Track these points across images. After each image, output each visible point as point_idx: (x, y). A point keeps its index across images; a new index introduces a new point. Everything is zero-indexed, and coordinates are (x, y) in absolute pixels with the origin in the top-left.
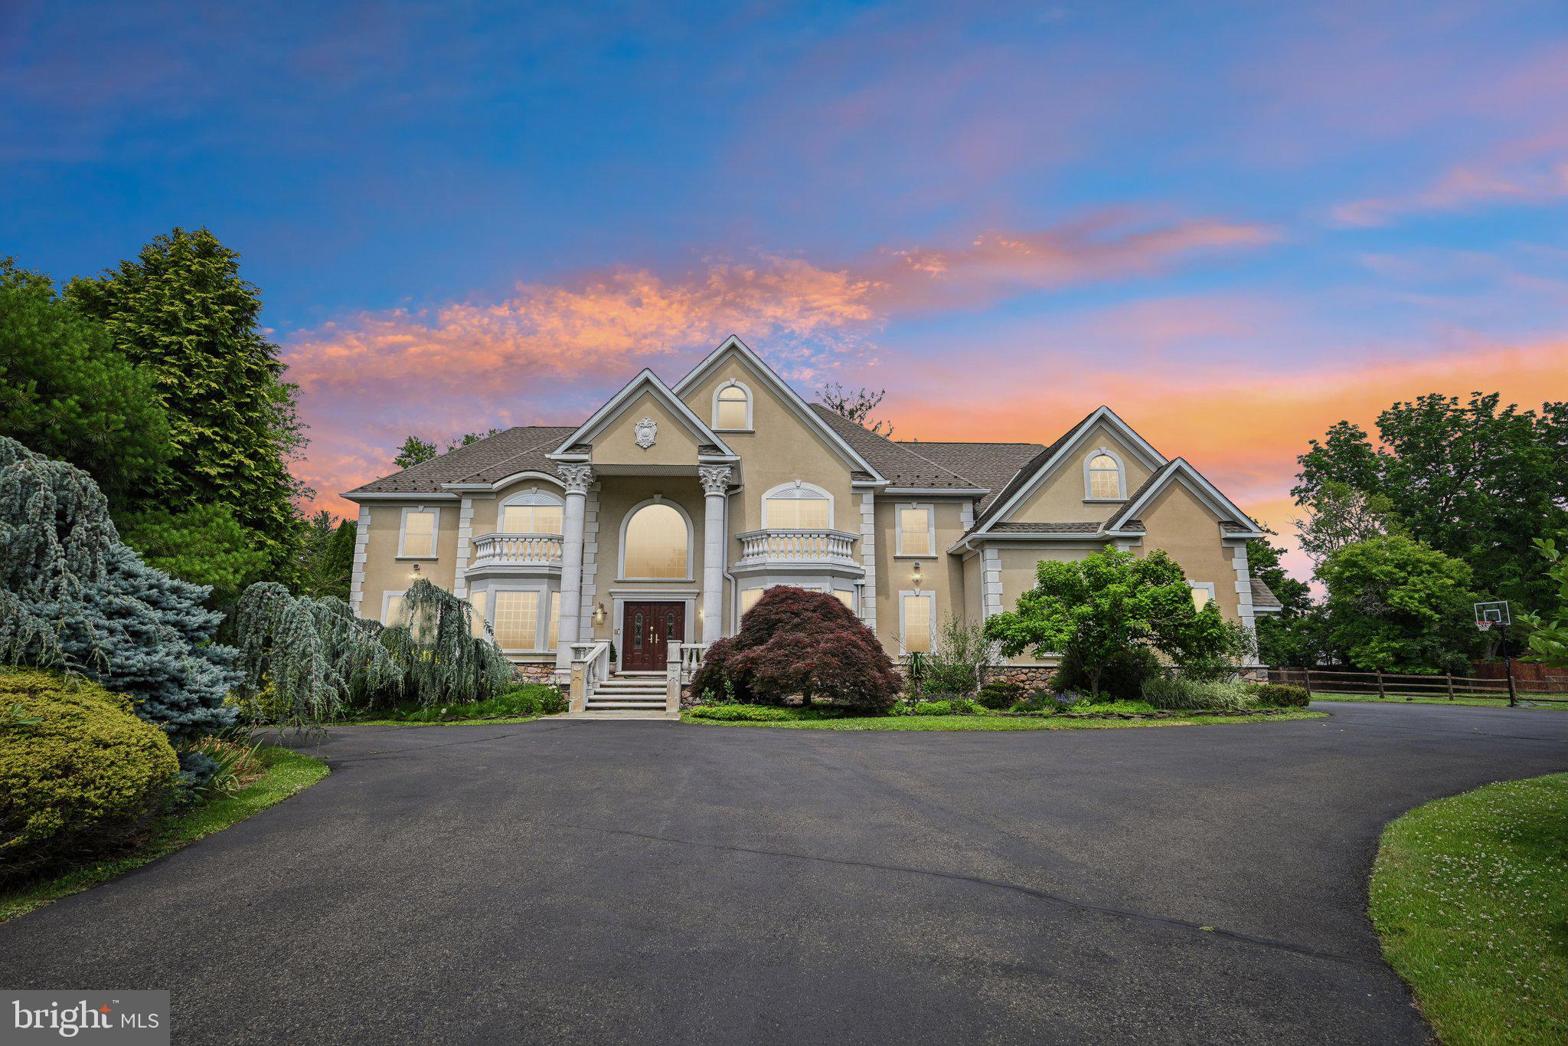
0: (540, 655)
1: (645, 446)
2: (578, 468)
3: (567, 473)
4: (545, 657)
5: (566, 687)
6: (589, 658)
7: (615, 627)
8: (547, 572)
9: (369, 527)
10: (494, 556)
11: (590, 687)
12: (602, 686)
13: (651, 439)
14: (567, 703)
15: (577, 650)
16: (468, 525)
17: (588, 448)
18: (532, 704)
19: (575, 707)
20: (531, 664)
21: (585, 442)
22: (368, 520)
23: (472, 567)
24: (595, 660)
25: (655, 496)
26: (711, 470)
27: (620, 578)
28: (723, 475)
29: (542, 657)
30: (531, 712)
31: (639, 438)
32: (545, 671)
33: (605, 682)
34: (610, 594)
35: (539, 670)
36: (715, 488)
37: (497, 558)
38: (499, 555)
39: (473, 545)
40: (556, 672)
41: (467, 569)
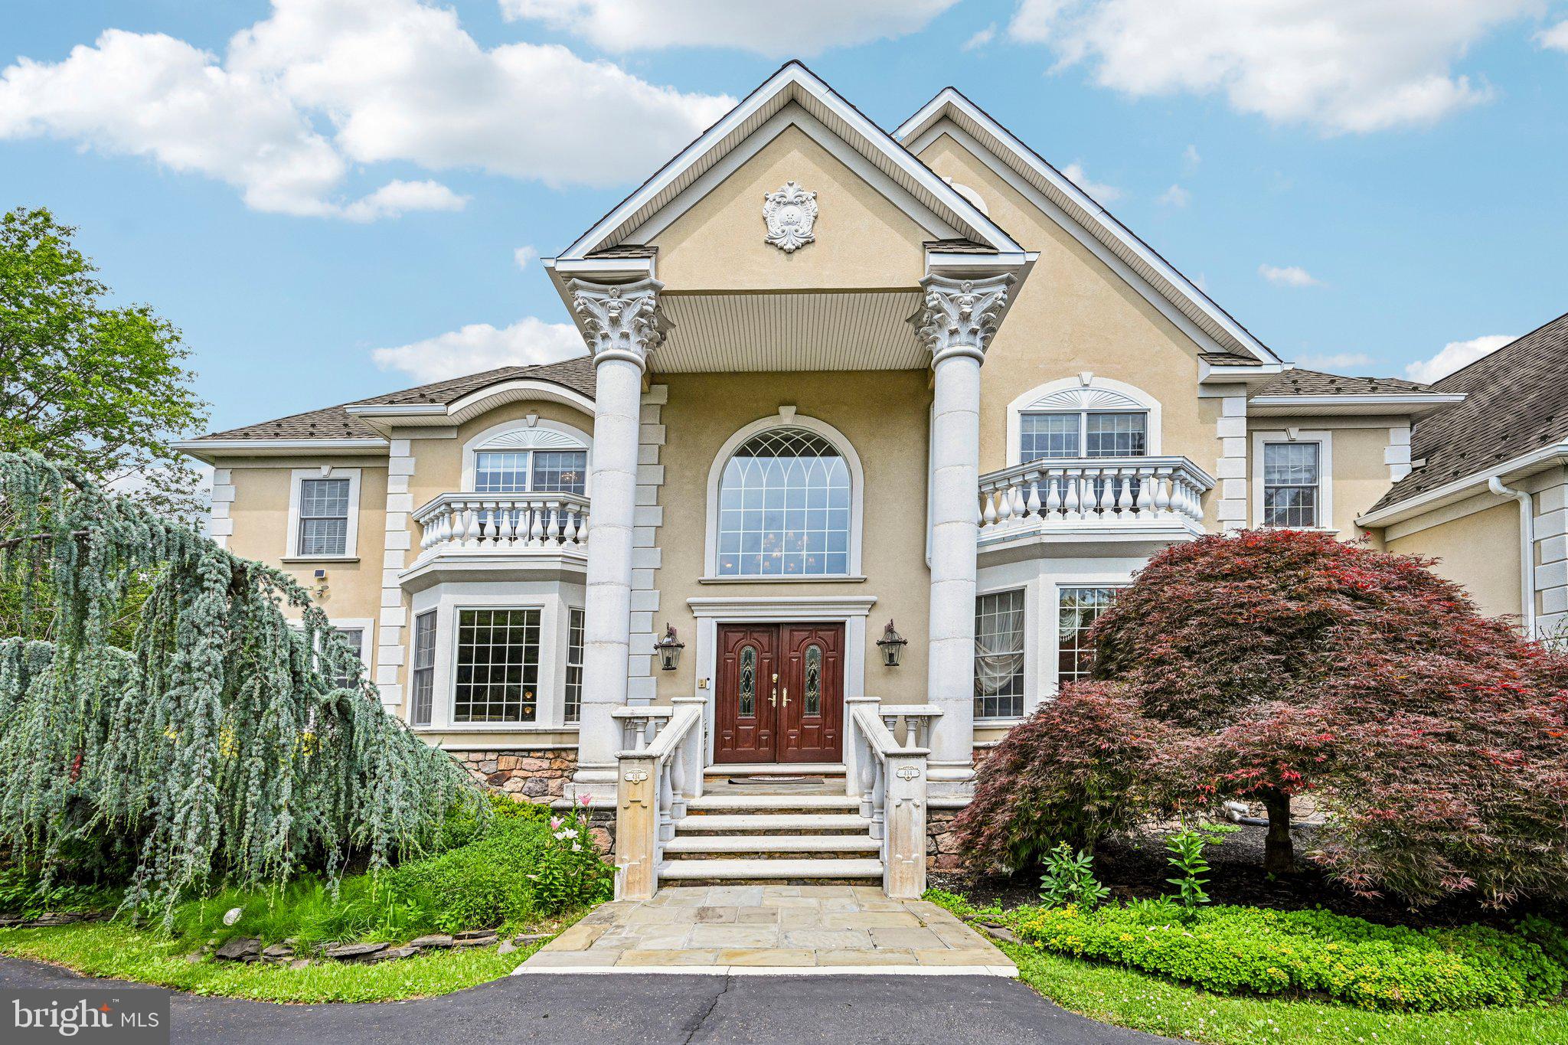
0: (546, 733)
1: (789, 246)
2: (625, 298)
3: (596, 310)
4: (558, 738)
5: (605, 815)
6: (661, 744)
7: (700, 675)
8: (558, 566)
9: (233, 505)
10: (451, 538)
11: (667, 819)
12: (691, 811)
13: (805, 228)
14: (609, 875)
15: (627, 723)
16: (404, 488)
17: (648, 251)
18: (500, 895)
19: (629, 886)
20: (529, 751)
21: (641, 239)
22: (230, 493)
23: (413, 566)
24: (676, 748)
25: (782, 410)
26: (956, 293)
27: (710, 574)
28: (989, 303)
29: (551, 737)
30: (499, 922)
31: (775, 228)
32: (557, 765)
33: (699, 802)
34: (689, 606)
35: (546, 764)
36: (963, 337)
37: (457, 541)
38: (462, 536)
39: (414, 525)
40: (578, 776)
41: (405, 571)
